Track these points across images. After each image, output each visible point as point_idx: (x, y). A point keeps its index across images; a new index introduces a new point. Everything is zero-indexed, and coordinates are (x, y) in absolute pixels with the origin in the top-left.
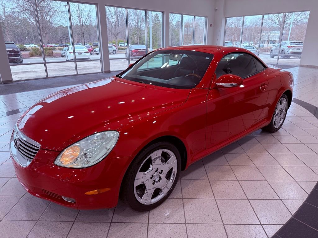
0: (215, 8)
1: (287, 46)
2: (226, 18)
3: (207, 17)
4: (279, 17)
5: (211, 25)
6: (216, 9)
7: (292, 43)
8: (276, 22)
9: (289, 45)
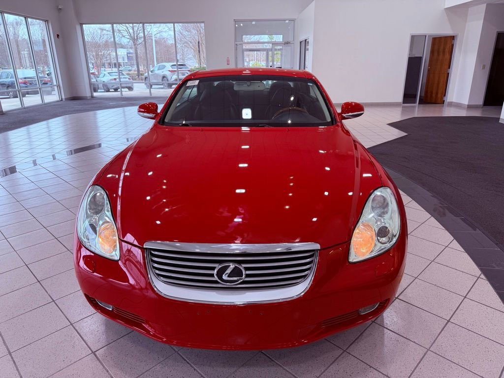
0: (58, 7)
1: (169, 71)
2: (81, 24)
3: (47, 21)
4: (127, 28)
5: (58, 36)
6: (60, 7)
7: (174, 66)
8: (126, 34)
9: (171, 69)
